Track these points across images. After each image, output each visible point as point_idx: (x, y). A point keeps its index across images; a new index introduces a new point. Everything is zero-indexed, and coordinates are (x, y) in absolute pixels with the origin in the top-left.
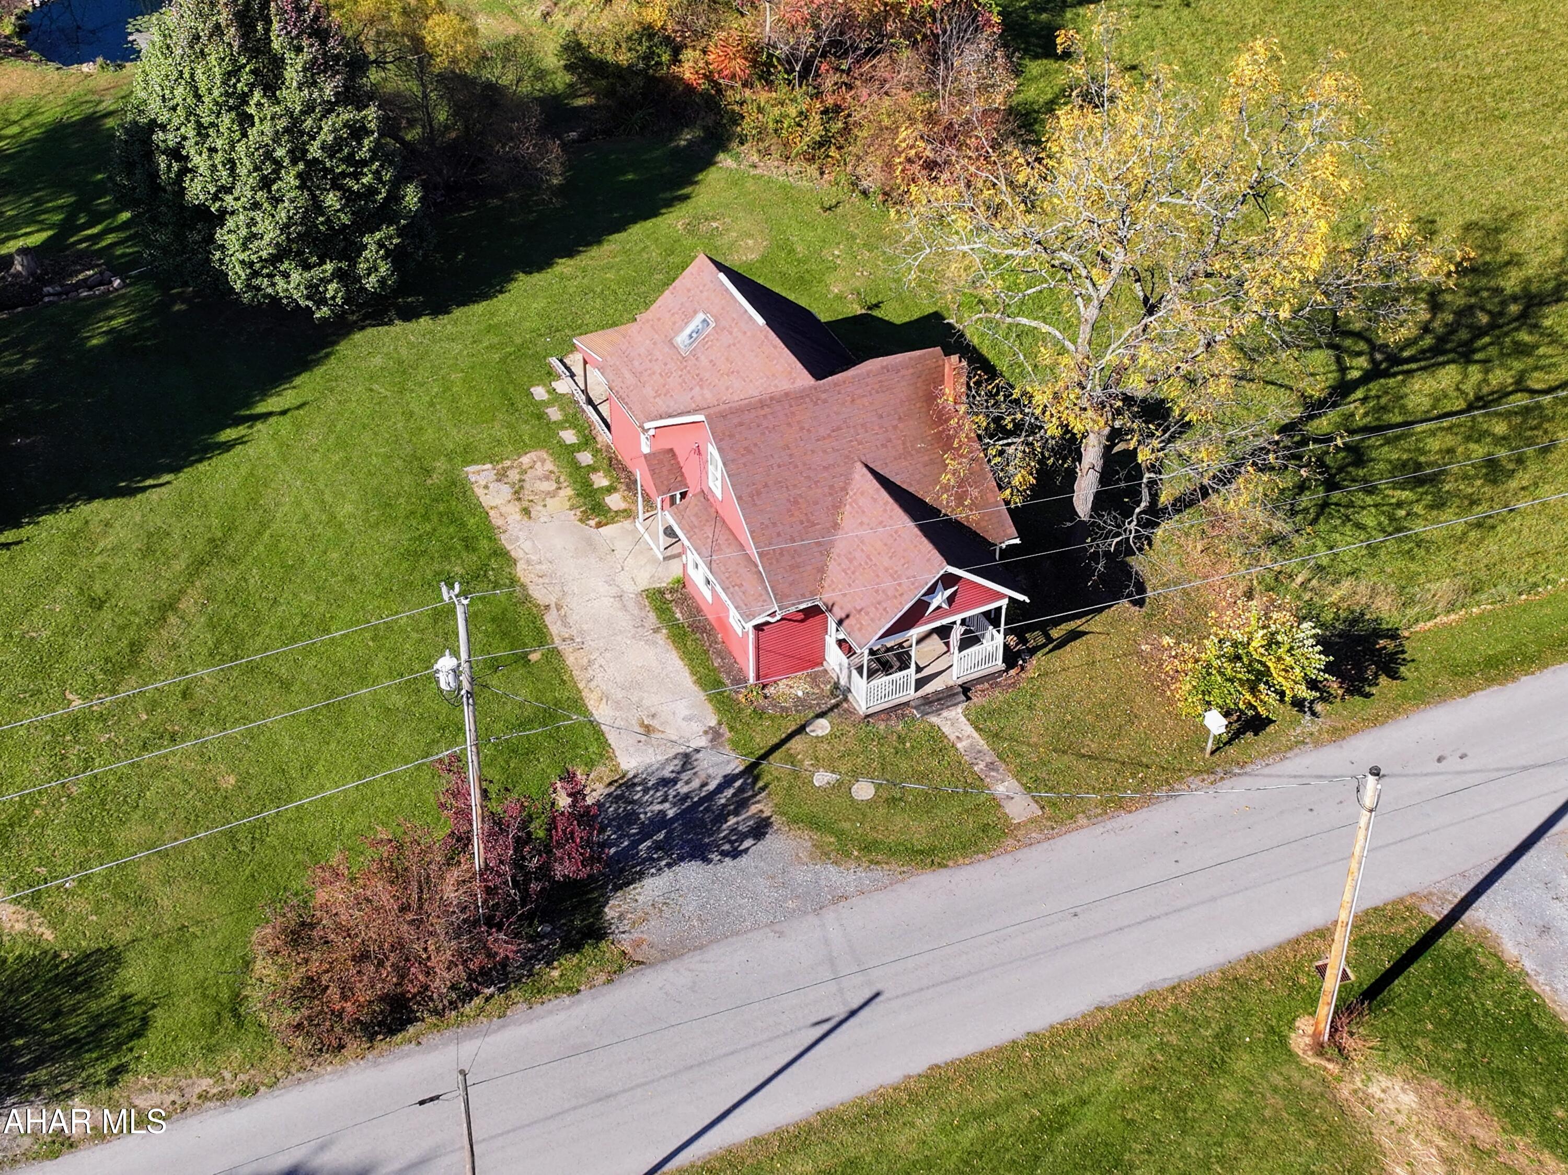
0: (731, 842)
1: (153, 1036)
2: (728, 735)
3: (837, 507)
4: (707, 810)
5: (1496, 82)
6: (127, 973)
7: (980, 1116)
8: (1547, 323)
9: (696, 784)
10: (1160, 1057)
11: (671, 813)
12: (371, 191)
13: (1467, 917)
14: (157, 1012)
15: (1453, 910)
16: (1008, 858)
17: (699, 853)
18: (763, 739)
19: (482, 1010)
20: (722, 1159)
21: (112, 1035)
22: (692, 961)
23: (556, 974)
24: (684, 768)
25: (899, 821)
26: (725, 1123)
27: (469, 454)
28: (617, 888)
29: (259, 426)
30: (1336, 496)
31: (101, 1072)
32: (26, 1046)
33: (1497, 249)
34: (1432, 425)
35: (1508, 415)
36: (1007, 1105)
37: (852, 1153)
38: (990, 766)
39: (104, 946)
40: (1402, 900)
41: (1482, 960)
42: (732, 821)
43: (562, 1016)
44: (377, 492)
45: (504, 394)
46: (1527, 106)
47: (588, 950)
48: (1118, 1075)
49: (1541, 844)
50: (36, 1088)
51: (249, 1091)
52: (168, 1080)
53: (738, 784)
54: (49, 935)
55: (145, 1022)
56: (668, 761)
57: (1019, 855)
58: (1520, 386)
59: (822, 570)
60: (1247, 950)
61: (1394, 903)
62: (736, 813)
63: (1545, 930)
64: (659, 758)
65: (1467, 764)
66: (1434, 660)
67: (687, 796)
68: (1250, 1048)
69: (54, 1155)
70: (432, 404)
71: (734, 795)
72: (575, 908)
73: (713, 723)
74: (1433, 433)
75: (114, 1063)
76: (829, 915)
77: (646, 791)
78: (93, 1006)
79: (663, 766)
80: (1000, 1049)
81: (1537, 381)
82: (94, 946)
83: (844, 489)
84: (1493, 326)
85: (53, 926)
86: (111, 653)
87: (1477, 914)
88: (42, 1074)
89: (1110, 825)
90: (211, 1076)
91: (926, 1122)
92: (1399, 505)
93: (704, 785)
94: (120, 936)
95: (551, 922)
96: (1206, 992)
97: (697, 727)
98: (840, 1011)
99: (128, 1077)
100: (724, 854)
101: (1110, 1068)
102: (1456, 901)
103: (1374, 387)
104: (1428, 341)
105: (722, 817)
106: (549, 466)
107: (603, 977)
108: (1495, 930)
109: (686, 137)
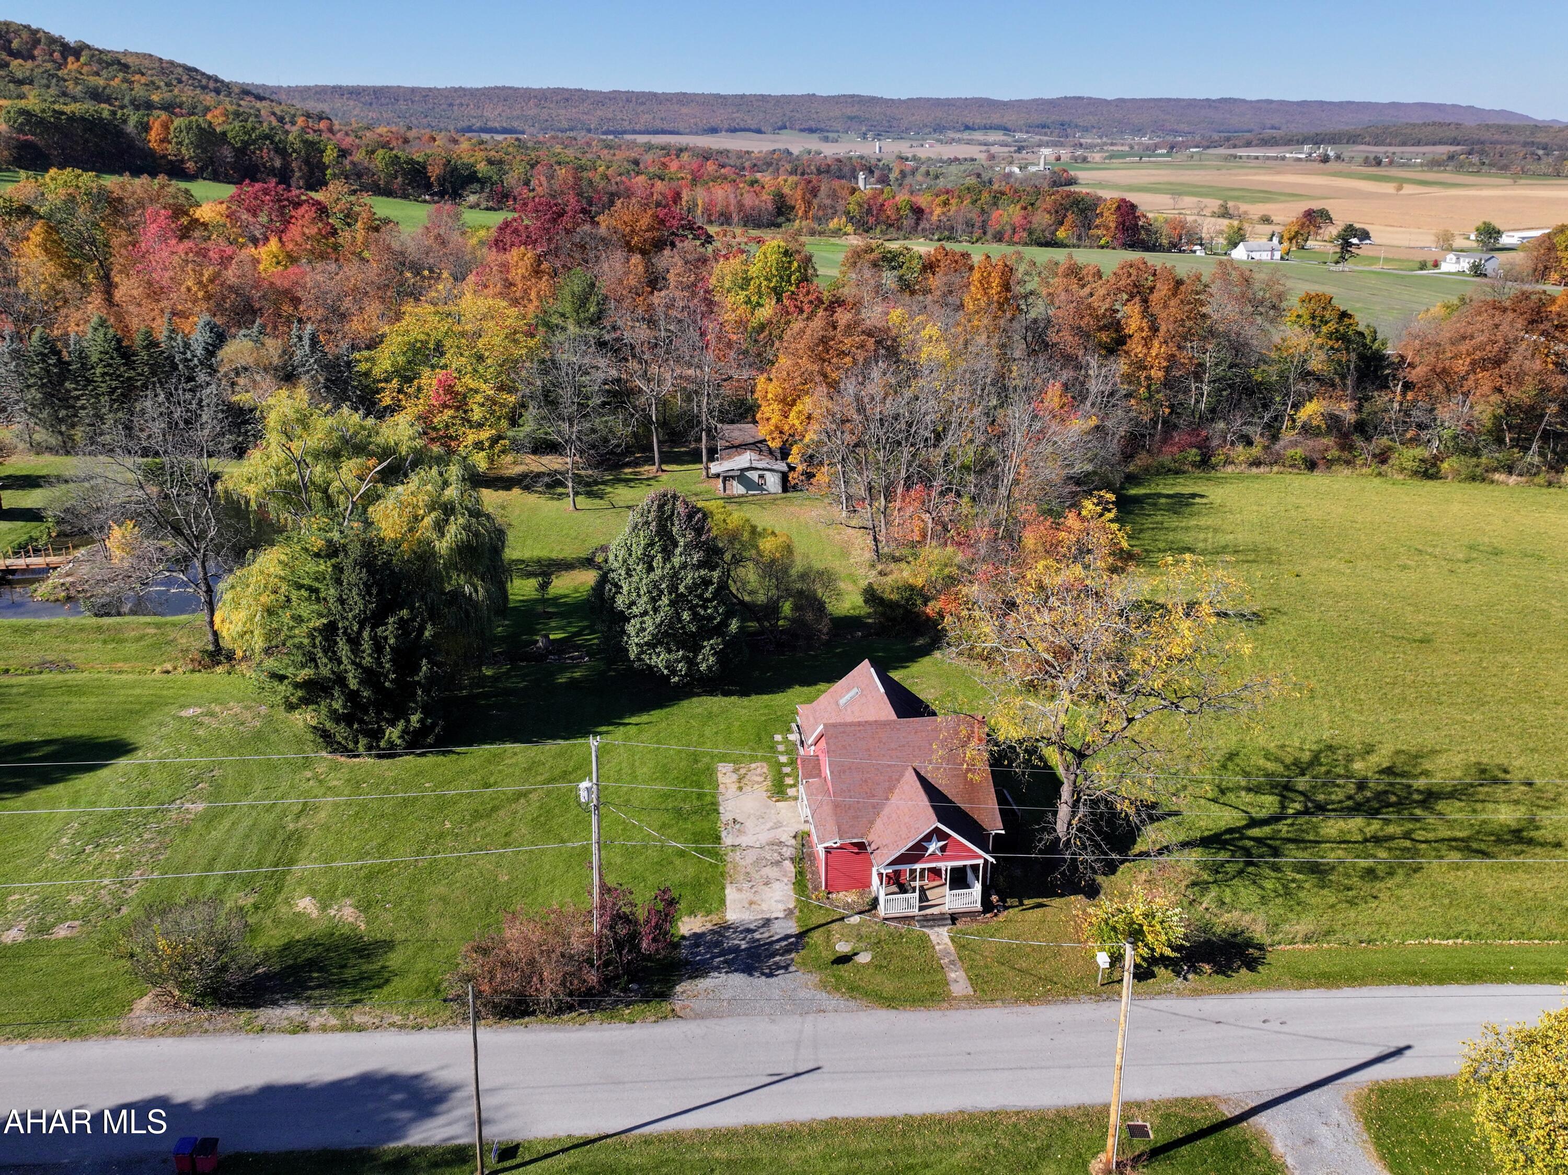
0: (771, 969)
1: (386, 990)
2: (797, 914)
3: (891, 789)
4: (765, 949)
5: (1442, 687)
6: (391, 955)
7: (852, 1156)
8: (1438, 808)
9: (766, 935)
10: (992, 1152)
11: (743, 947)
12: (711, 618)
13: (1252, 1120)
14: (397, 979)
15: (1243, 1114)
16: (939, 1013)
17: (749, 970)
18: (815, 920)
19: (573, 1019)
20: (671, 1135)
21: (365, 984)
22: (710, 1023)
23: (627, 1011)
24: (763, 926)
25: (879, 979)
26: (683, 1116)
27: (724, 758)
28: (690, 978)
29: (621, 728)
30: (1251, 869)
31: (347, 999)
32: (317, 978)
33: (1414, 766)
34: (1334, 845)
35: (1390, 849)
36: (873, 1154)
37: (756, 1155)
38: (952, 962)
39: (388, 939)
40: (1206, 1098)
41: (1255, 1150)
42: (778, 958)
43: (617, 1033)
44: (664, 766)
45: (758, 735)
46: (1460, 701)
47: (653, 1004)
48: (958, 1155)
49: (1325, 1088)
50: (308, 999)
51: (419, 1028)
52: (378, 1012)
53: (791, 940)
54: (363, 927)
55: (387, 981)
56: (756, 920)
57: (947, 1013)
58: (1407, 835)
59: (872, 822)
60: (1080, 1102)
61: (1199, 1099)
62: (782, 955)
63: (1310, 1142)
64: (751, 917)
65: (1285, 1028)
66: (1284, 967)
67: (758, 940)
68: (1058, 1162)
69: (294, 1032)
70: (716, 733)
71: (785, 946)
72: (658, 981)
73: (791, 906)
74: (1332, 849)
75: (357, 997)
76: (810, 1018)
77: (734, 932)
78: (364, 968)
79: (751, 923)
80: (883, 1119)
81: (1420, 835)
82: (383, 938)
83: (898, 781)
84: (1399, 803)
85: (368, 923)
86: (480, 808)
87: (1261, 1120)
88: (317, 993)
89: (1015, 1010)
90: (402, 1014)
91: (812, 1150)
92: (1293, 881)
93: (771, 936)
94: (399, 936)
95: (640, 985)
96: (1041, 1120)
97: (781, 907)
98: (790, 1071)
99: (360, 1006)
100: (763, 974)
101: (954, 1149)
102: (1247, 1108)
103: (1301, 820)
104: (1350, 803)
105: (773, 955)
106: (765, 770)
107: (653, 1019)
108: (1271, 1133)
109: (920, 642)
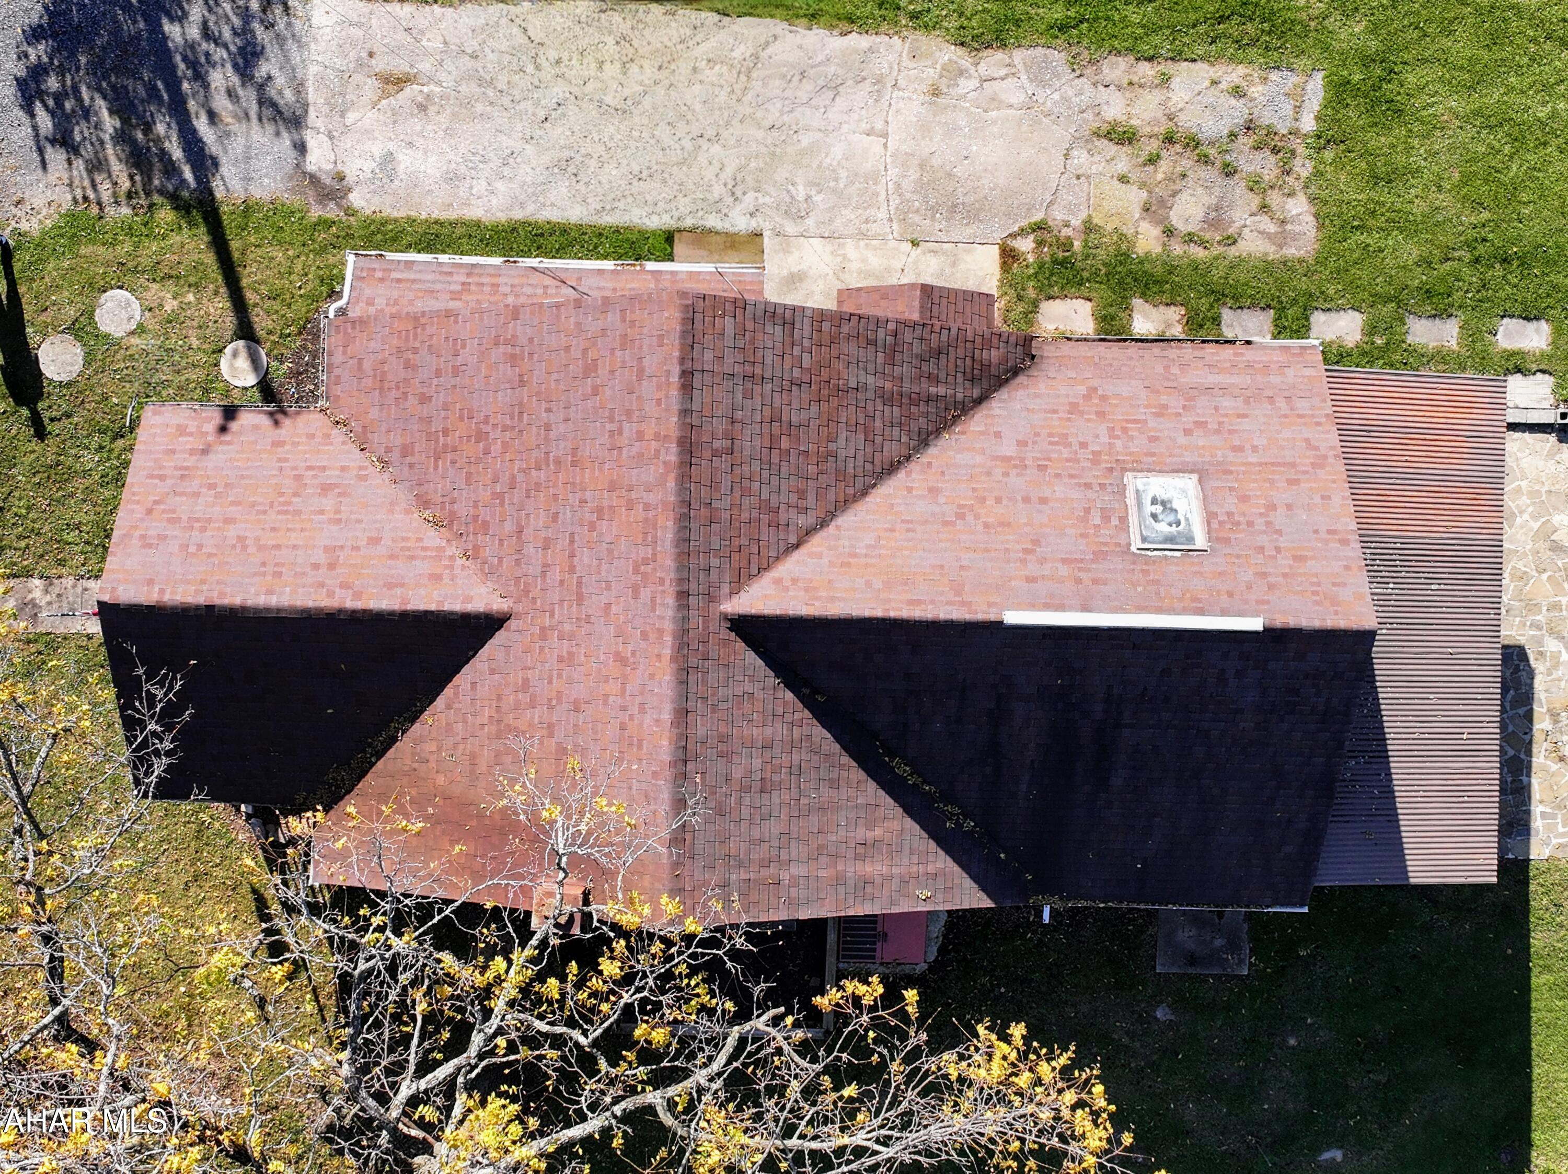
0: (59, 98)
2: (315, 213)
4: (153, 93)
9: (221, 103)
11: (172, 30)
17: (58, 32)
24: (267, 102)
53: (188, 175)
64: (313, 69)
71: (164, 155)
73: (356, 199)
93: (212, 116)
97: (358, 167)
100: (39, 69)
